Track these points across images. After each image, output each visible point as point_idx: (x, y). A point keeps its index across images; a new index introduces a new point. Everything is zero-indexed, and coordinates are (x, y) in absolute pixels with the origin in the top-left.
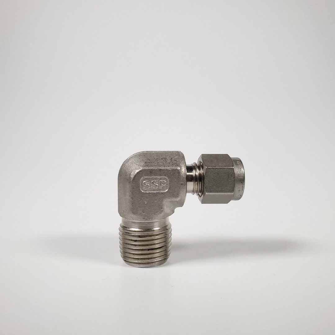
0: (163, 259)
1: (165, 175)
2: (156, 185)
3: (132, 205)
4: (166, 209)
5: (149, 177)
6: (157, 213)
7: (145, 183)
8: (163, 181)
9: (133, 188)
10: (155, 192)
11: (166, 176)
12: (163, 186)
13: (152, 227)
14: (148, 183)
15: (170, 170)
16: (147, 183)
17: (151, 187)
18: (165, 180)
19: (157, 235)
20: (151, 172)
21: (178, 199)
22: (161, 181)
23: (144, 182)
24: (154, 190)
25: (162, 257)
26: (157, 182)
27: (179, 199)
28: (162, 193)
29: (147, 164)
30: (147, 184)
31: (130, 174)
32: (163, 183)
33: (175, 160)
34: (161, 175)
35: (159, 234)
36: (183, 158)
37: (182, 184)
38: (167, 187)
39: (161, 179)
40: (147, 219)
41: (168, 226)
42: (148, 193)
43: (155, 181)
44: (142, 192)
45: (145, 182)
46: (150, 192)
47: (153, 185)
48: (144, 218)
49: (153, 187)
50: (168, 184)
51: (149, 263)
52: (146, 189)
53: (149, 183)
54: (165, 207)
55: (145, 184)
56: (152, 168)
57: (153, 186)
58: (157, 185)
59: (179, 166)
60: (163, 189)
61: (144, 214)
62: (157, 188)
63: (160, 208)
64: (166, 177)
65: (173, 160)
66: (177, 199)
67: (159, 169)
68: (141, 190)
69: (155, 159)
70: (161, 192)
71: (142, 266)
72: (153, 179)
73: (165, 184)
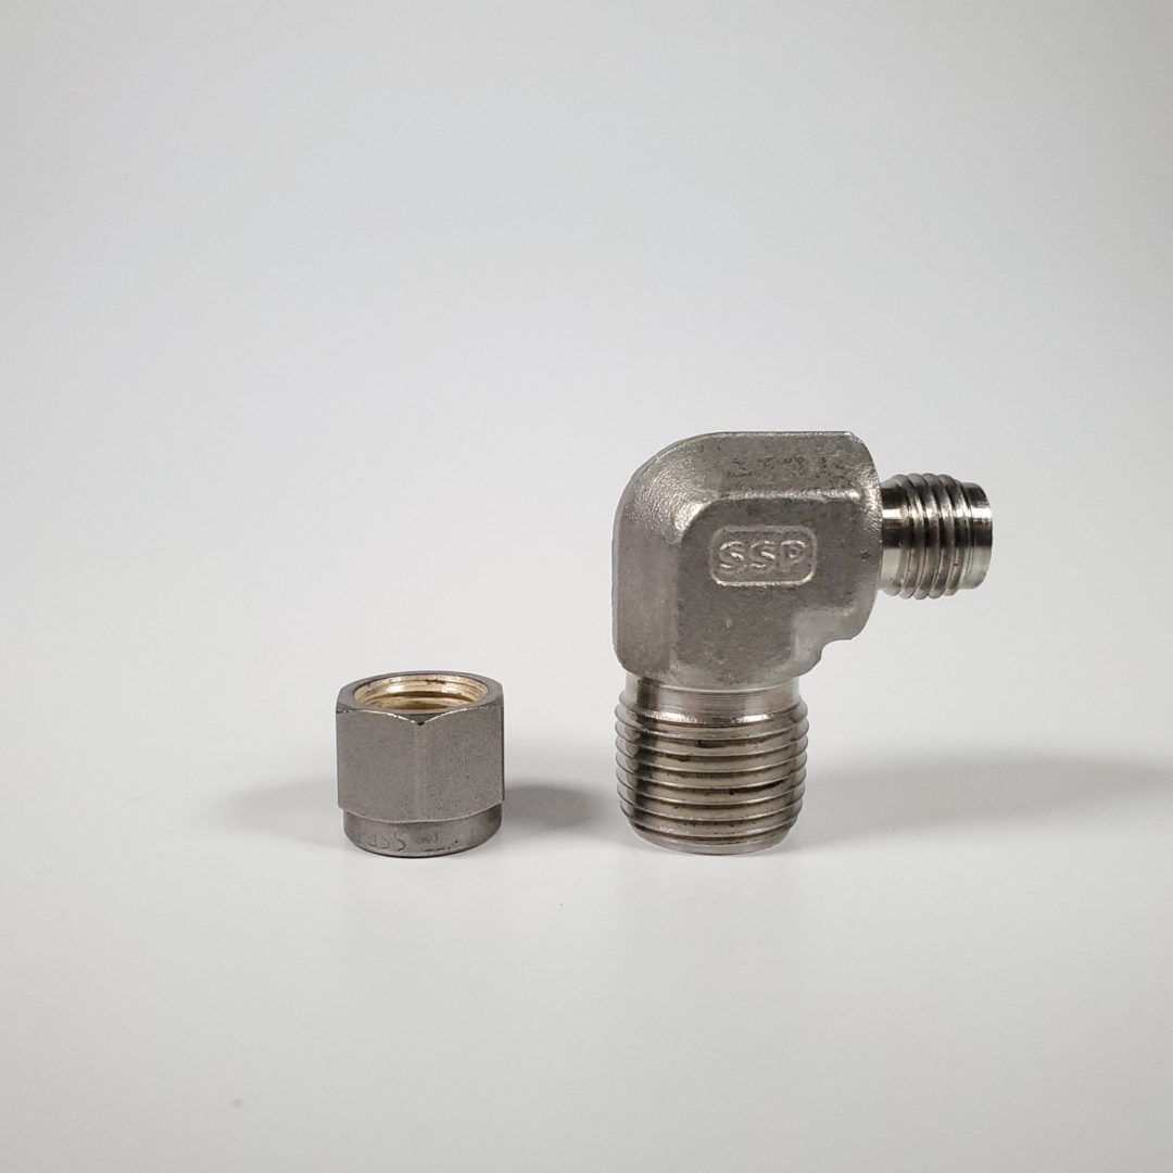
0: (774, 827)
1: (803, 523)
2: (770, 559)
3: (680, 631)
4: (800, 649)
5: (745, 529)
6: (768, 662)
7: (727, 552)
8: (797, 545)
9: (684, 568)
10: (764, 584)
11: (807, 526)
12: (796, 561)
13: (741, 712)
14: (738, 552)
15: (822, 504)
16: (737, 549)
17: (749, 564)
18: (800, 541)
19: (762, 740)
20: (754, 510)
21: (847, 612)
22: (789, 542)
23: (725, 546)
24: (758, 578)
25: (776, 819)
26: (772, 549)
27: (852, 610)
28: (792, 589)
29: (733, 480)
30: (734, 555)
31: (673, 520)
32: (794, 552)
33: (837, 467)
34: (786, 522)
35: (769, 737)
36: (864, 456)
37: (865, 556)
38: (810, 566)
39: (786, 536)
40: (731, 684)
41: (798, 708)
42: (738, 588)
43: (767, 542)
44: (715, 583)
45: (728, 548)
46: (747, 584)
47: (759, 559)
48: (721, 680)
49: (759, 566)
50: (815, 554)
51: (734, 838)
52: (730, 573)
53: (742, 550)
54: (797, 640)
55: (729, 555)
56: (755, 495)
57: (756, 563)
58: (773, 557)
59: (855, 488)
60: (796, 572)
61: (721, 663)
62: (773, 567)
63: (781, 644)
64: (809, 532)
65: (828, 463)
66: (846, 610)
67: (783, 499)
68: (714, 577)
69: (760, 461)
70: (789, 583)
71: (704, 846)
72: (756, 536)
73: (801, 553)
